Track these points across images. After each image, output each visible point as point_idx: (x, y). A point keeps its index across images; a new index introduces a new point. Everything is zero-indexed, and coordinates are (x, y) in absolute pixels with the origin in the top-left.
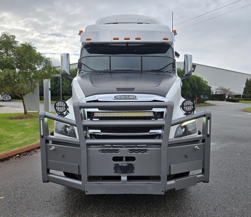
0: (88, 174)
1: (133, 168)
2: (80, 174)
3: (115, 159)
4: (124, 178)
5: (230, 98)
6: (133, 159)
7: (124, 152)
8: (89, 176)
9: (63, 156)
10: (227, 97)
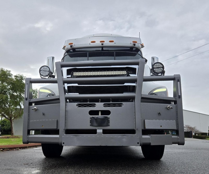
0: (65, 127)
1: (108, 122)
2: (58, 128)
3: (91, 113)
4: (100, 131)
5: (197, 135)
6: (108, 113)
7: (99, 106)
8: (66, 129)
9: (43, 114)
10: (193, 134)
